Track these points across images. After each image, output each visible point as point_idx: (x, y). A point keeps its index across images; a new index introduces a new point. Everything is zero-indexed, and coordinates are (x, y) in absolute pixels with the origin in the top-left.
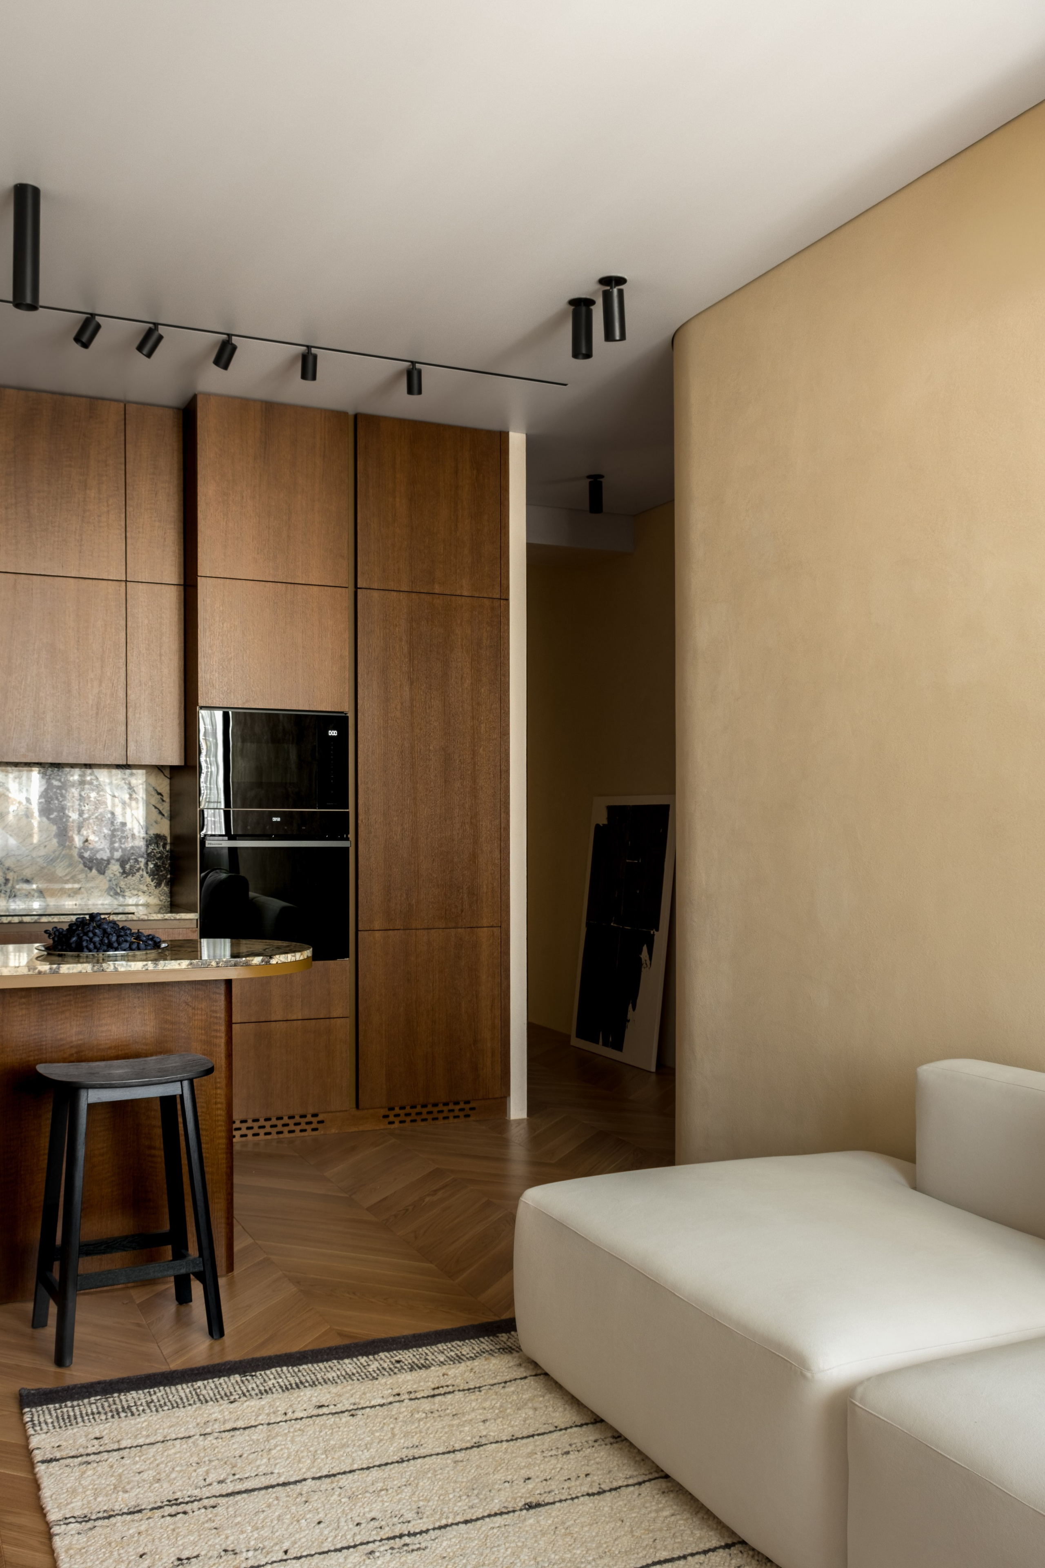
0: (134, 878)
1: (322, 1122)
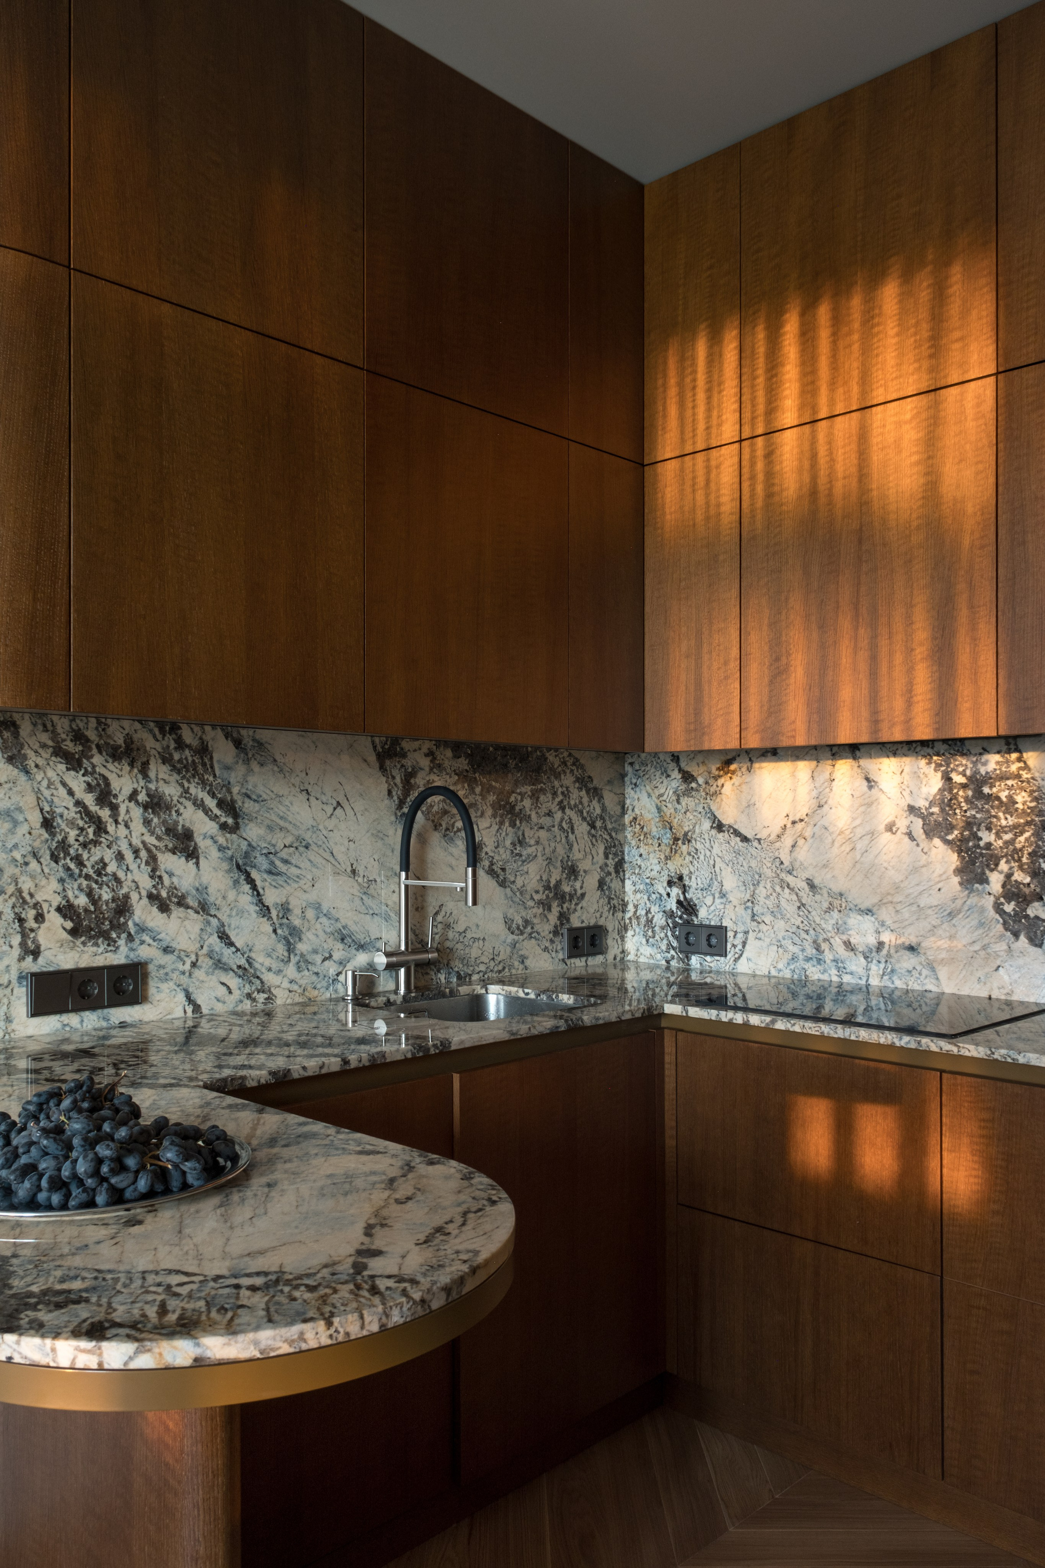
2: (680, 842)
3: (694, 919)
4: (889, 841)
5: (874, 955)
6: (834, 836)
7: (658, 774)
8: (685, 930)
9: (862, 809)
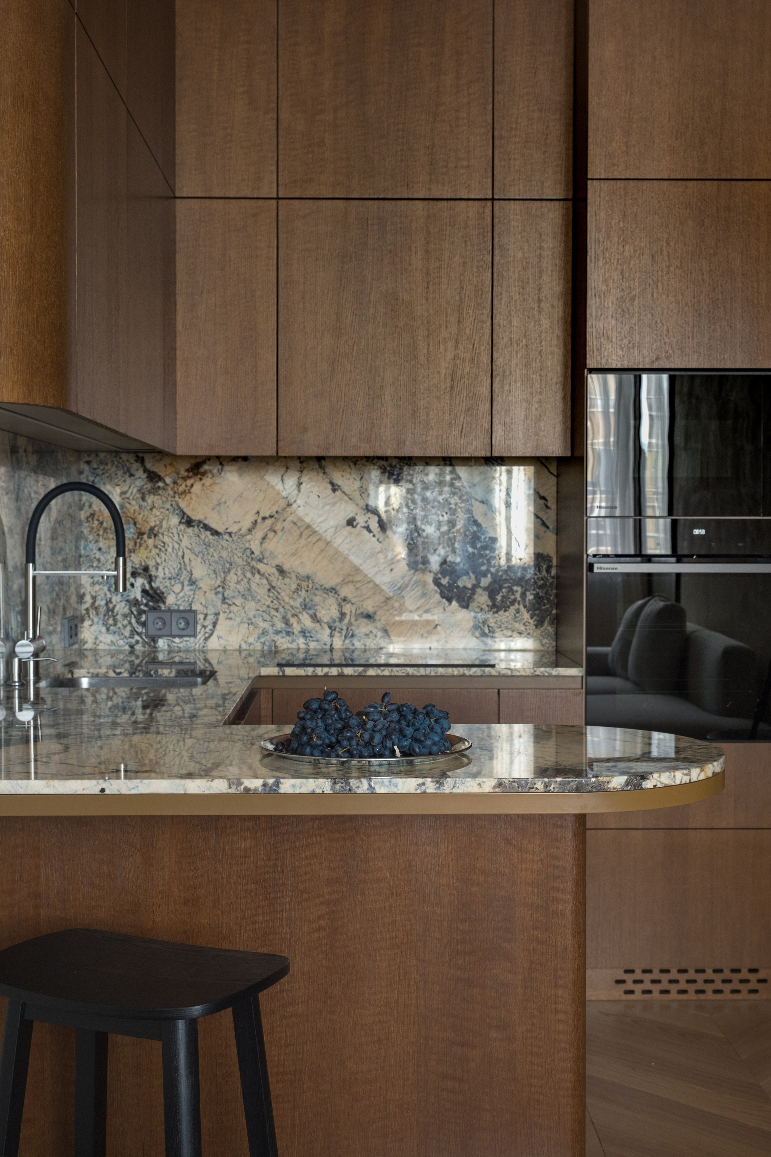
0: (507, 614)
1: (764, 981)
2: (145, 536)
3: (162, 605)
4: (351, 533)
5: (337, 624)
6: (302, 529)
7: (120, 473)
8: (152, 616)
9: (327, 507)
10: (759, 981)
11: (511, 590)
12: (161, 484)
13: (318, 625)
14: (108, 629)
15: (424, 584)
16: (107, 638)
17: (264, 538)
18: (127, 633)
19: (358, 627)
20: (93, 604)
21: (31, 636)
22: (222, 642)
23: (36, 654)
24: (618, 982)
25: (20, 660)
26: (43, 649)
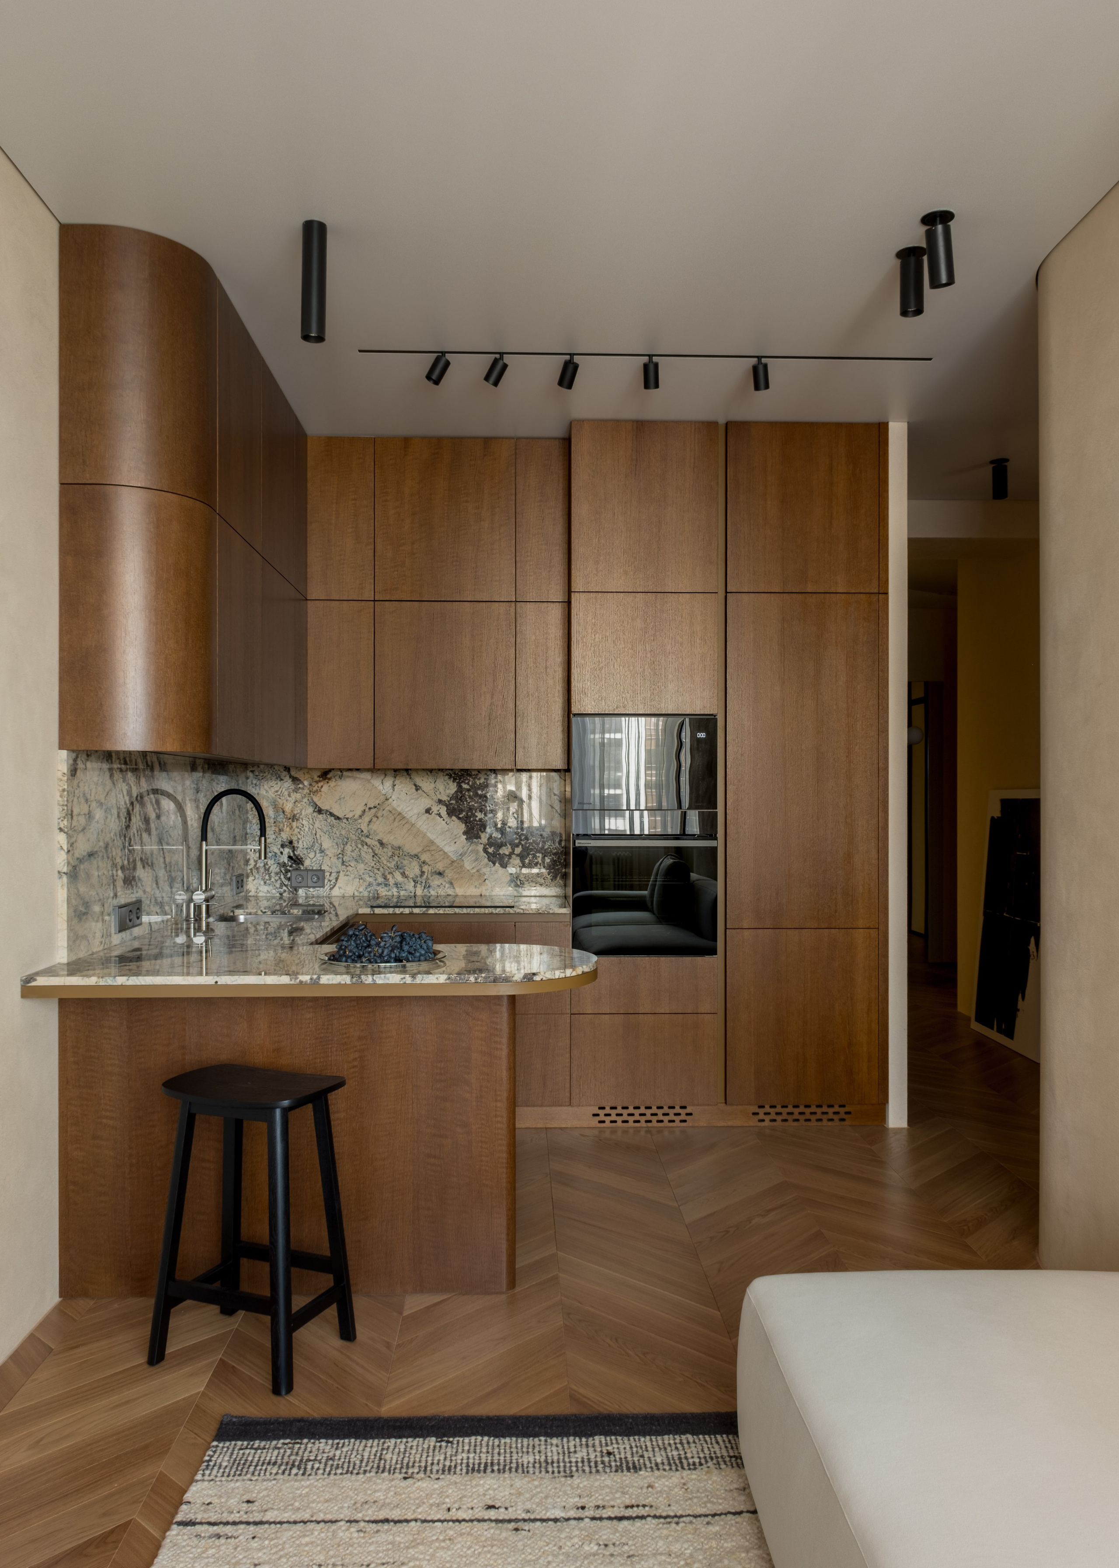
1: (690, 1114)
2: (290, 821)
3: (301, 866)
4: (428, 818)
5: (419, 878)
6: (395, 816)
7: (274, 778)
8: (295, 873)
9: (412, 801)
10: (687, 1114)
11: (534, 856)
12: (301, 786)
13: (406, 879)
14: (265, 883)
15: (477, 852)
16: (264, 888)
17: (370, 822)
18: (278, 886)
19: (433, 881)
20: (255, 865)
21: (204, 888)
22: (342, 891)
23: (207, 900)
24: (594, 1115)
25: (194, 904)
26: (213, 897)
